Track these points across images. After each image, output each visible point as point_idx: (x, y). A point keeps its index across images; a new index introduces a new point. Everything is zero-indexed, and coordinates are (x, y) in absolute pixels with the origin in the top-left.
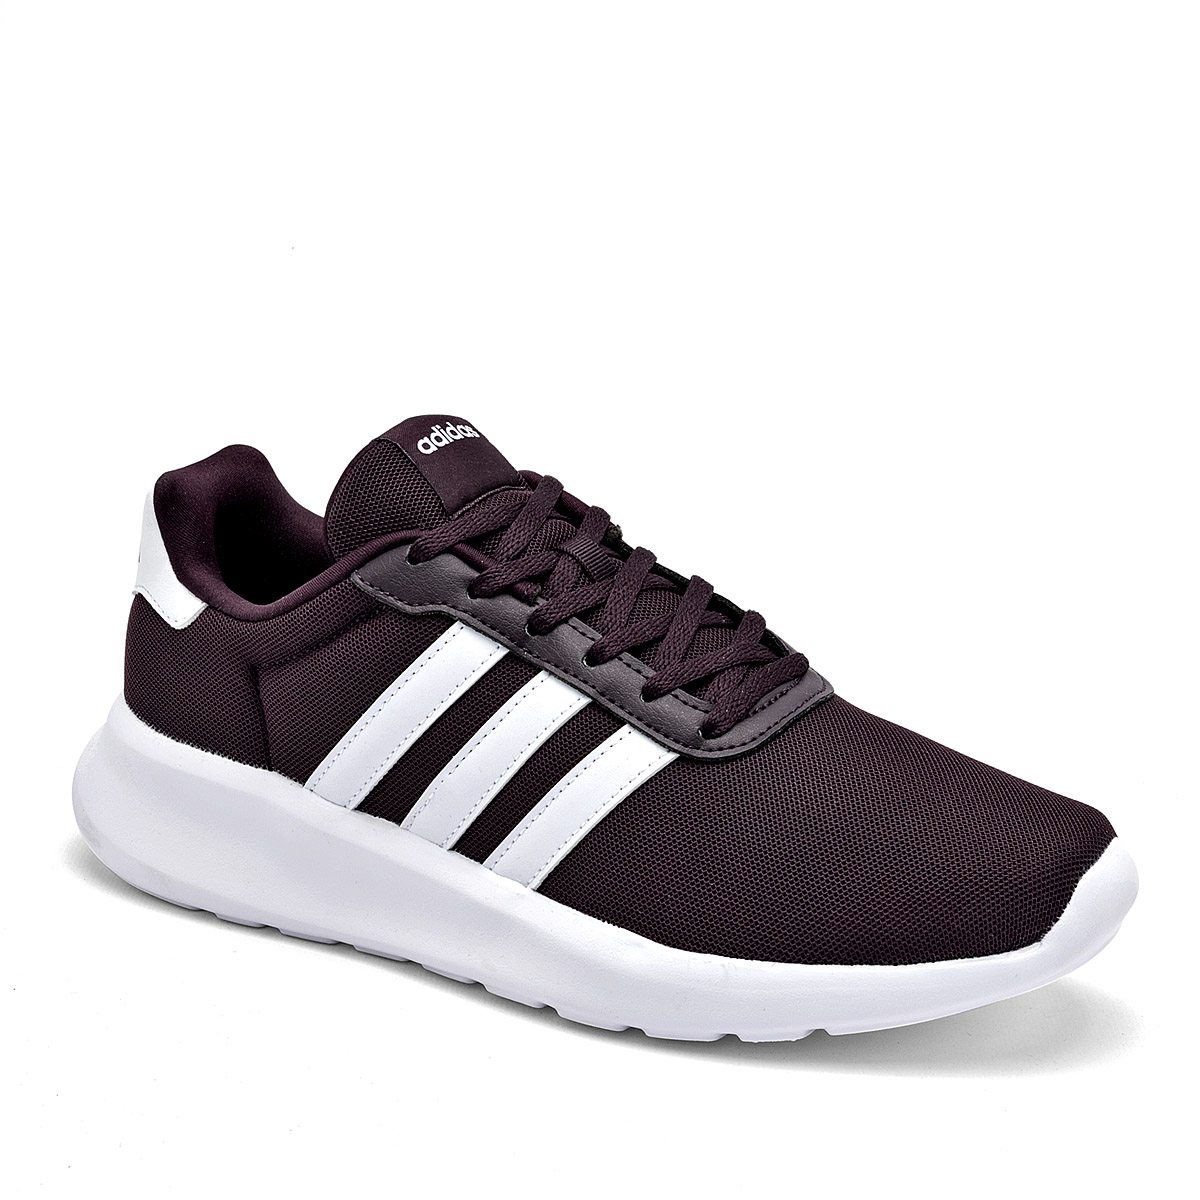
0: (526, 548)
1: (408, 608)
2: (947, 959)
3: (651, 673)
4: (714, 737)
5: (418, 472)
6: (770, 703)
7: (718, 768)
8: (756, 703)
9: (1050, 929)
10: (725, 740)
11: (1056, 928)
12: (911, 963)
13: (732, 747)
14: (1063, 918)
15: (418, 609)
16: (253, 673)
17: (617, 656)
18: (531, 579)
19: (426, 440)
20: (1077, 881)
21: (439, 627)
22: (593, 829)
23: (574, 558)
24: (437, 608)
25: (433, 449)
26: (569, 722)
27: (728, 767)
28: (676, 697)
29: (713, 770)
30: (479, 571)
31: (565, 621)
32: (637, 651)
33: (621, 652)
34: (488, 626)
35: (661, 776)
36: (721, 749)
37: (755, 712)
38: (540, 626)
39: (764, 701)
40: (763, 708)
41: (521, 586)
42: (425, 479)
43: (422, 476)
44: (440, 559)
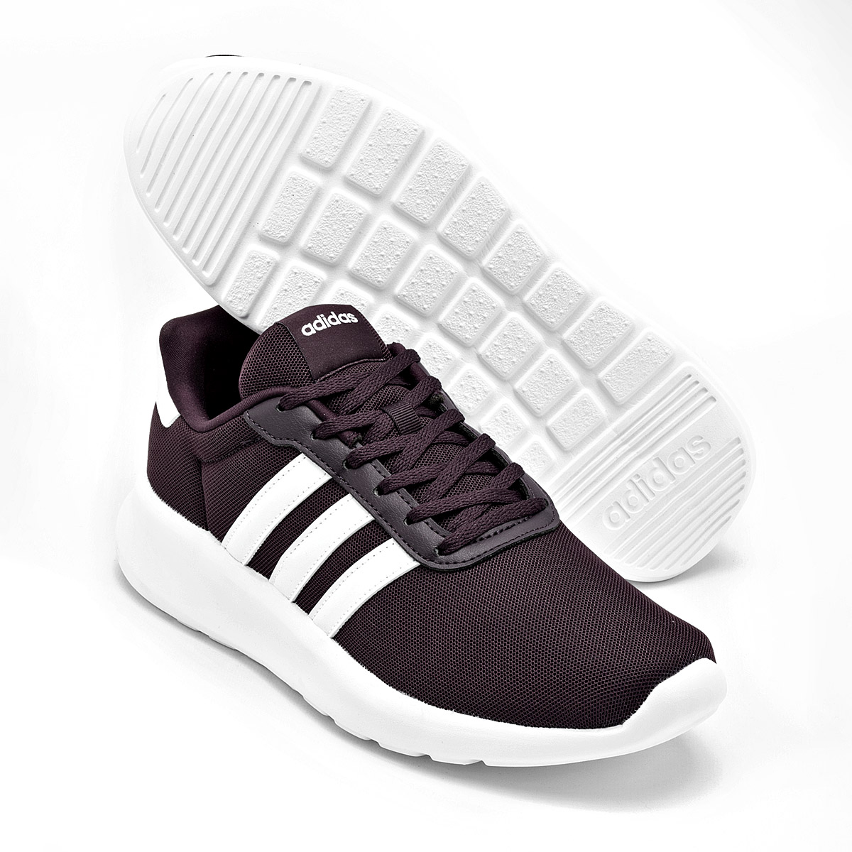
0: (361, 406)
1: (273, 441)
2: (558, 727)
3: (416, 504)
4: (446, 555)
5: (298, 349)
6: (495, 534)
7: (443, 576)
8: (483, 533)
9: (629, 717)
10: (452, 557)
11: (633, 717)
12: (535, 726)
13: (455, 563)
14: (638, 711)
15: (278, 442)
16: (199, 464)
17: (397, 490)
18: (355, 430)
19: (309, 325)
20: (653, 688)
21: (291, 455)
22: (363, 605)
23: (390, 417)
24: (290, 443)
25: (313, 332)
26: (359, 531)
27: (449, 576)
28: (427, 523)
29: (440, 577)
30: (322, 421)
31: (370, 461)
32: (411, 489)
33: (400, 488)
34: (321, 459)
35: (407, 576)
36: (447, 563)
37: (482, 539)
38: (354, 463)
39: (491, 532)
40: (489, 537)
41: (347, 434)
42: (301, 354)
43: (300, 351)
44: (297, 409)
